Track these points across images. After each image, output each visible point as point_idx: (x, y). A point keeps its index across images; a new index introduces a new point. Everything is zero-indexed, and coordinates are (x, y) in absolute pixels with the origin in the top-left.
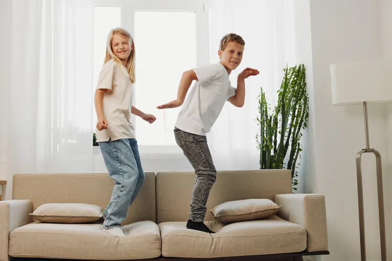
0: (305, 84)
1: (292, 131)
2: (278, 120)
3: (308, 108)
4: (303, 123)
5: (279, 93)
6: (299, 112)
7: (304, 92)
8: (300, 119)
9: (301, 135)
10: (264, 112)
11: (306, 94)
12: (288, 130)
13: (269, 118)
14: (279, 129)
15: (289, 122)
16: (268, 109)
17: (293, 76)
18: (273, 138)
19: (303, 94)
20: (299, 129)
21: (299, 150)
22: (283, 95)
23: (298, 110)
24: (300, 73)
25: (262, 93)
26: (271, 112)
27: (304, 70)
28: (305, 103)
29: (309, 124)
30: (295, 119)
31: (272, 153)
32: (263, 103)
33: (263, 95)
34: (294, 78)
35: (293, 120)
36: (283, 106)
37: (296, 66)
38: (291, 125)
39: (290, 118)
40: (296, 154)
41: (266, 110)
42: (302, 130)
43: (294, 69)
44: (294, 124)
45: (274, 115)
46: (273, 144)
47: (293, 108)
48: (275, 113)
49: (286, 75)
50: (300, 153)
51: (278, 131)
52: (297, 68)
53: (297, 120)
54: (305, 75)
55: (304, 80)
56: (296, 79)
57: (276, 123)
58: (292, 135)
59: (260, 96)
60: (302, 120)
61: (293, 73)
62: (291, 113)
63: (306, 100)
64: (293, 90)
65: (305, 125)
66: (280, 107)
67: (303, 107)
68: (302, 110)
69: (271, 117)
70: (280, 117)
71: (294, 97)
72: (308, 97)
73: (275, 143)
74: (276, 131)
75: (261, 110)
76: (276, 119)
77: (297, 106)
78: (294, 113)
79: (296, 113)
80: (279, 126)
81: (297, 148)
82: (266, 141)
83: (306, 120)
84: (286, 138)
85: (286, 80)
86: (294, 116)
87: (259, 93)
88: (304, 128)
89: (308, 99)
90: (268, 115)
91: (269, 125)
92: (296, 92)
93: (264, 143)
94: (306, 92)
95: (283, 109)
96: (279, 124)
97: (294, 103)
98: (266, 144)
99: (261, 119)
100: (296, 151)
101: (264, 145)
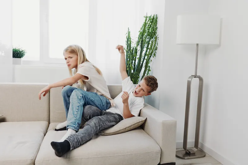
0: (157, 28)
1: (146, 58)
2: (138, 51)
3: (157, 44)
4: (153, 54)
5: (139, 33)
6: (151, 46)
8: (151, 51)
9: (151, 61)
10: (129, 45)
11: (157, 35)
12: (143, 57)
13: (132, 49)
14: (138, 56)
15: (144, 52)
16: (132, 43)
17: (149, 22)
18: (134, 61)
19: (155, 34)
20: (150, 57)
21: (149, 70)
22: (142, 34)
23: (151, 44)
24: (154, 20)
25: (129, 31)
26: (133, 45)
27: (157, 18)
28: (156, 41)
29: (157, 54)
30: (148, 50)
31: (132, 71)
32: (129, 40)
33: (129, 33)
34: (149, 23)
35: (147, 51)
36: (142, 41)
37: (151, 16)
38: (145, 55)
39: (145, 49)
40: (146, 72)
41: (131, 43)
42: (152, 58)
43: (150, 17)
44: (148, 53)
45: (135, 47)
46: (133, 66)
47: (147, 42)
48: (136, 45)
49: (146, 20)
50: (149, 72)
51: (137, 58)
52: (152, 17)
53: (150, 51)
54: (157, 22)
55: (156, 25)
56: (150, 24)
57: (136, 52)
58: (145, 61)
59: (128, 34)
61: (149, 20)
62: (146, 46)
63: (156, 38)
64: (149, 31)
65: (155, 55)
66: (139, 42)
67: (154, 43)
68: (153, 45)
69: (133, 48)
70: (139, 48)
71: (149, 36)
72: (158, 36)
73: (134, 65)
74: (136, 58)
75: (127, 43)
76: (136, 50)
77: (150, 42)
78: (148, 47)
79: (149, 47)
80: (138, 54)
81: (148, 69)
82: (129, 64)
83: (155, 52)
84: (141, 62)
85: (145, 24)
86: (148, 49)
87: (127, 31)
88: (153, 57)
89: (158, 38)
90: (131, 46)
91: (132, 54)
92: (150, 33)
93: (128, 65)
94: (156, 33)
95: (142, 44)
96: (138, 53)
97: (148, 40)
98: (129, 66)
99: (127, 49)
100: (147, 71)
101: (128, 66)
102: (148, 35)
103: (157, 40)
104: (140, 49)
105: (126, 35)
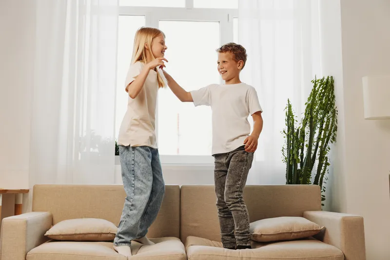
0: (334, 96)
1: (320, 144)
2: (305, 133)
3: (337, 121)
4: (331, 137)
5: (306, 105)
6: (327, 126)
7: (332, 105)
8: (327, 132)
9: (329, 149)
10: (290, 126)
11: (335, 107)
12: (315, 144)
13: (296, 131)
14: (306, 143)
15: (316, 136)
16: (295, 122)
17: (321, 88)
18: (300, 151)
19: (331, 106)
20: (327, 142)
21: (327, 164)
22: (310, 108)
23: (326, 123)
24: (328, 85)
25: (289, 104)
26: (298, 125)
27: (333, 81)
28: (334, 116)
29: (337, 138)
30: (323, 132)
31: (299, 167)
32: (290, 117)
33: (290, 107)
34: (321, 90)
35: (320, 133)
36: (311, 118)
37: (324, 78)
38: (319, 139)
39: (317, 131)
40: (323, 168)
41: (293, 123)
42: (330, 144)
43: (322, 80)
44: (322, 137)
45: (301, 128)
46: (299, 157)
47: (319, 120)
48: (302, 126)
49: (315, 87)
50: (328, 167)
51: (305, 145)
52: (325, 80)
53: (325, 133)
54: (333, 87)
55: (332, 93)
56: (323, 91)
57: (303, 136)
58: (319, 149)
59: (288, 108)
60: (330, 134)
61: (320, 86)
62: (319, 126)
63: (334, 112)
64: (321, 103)
65: (334, 139)
66: (307, 119)
67: (331, 120)
68: (331, 123)
69: (298, 130)
70: (307, 130)
71: (322, 110)
72: (336, 110)
73: (302, 157)
74: (303, 144)
75: (288, 123)
76: (303, 132)
77: (325, 119)
78: (322, 126)
79: (324, 126)
80: (306, 139)
81: (324, 162)
82: (293, 155)
83: (334, 133)
84: (313, 152)
85: (314, 92)
86: (322, 129)
87: (286, 105)
88: (332, 142)
89: (336, 112)
90: (295, 128)
91: (297, 138)
92: (324, 104)
93: (291, 157)
94: (334, 105)
95: (311, 122)
96: (305, 137)
97: (322, 115)
98: (293, 157)
99: (288, 131)
100: (324, 165)
101: (291, 159)
102: (321, 108)
103: (336, 114)
104: (309, 130)
105: (286, 110)
